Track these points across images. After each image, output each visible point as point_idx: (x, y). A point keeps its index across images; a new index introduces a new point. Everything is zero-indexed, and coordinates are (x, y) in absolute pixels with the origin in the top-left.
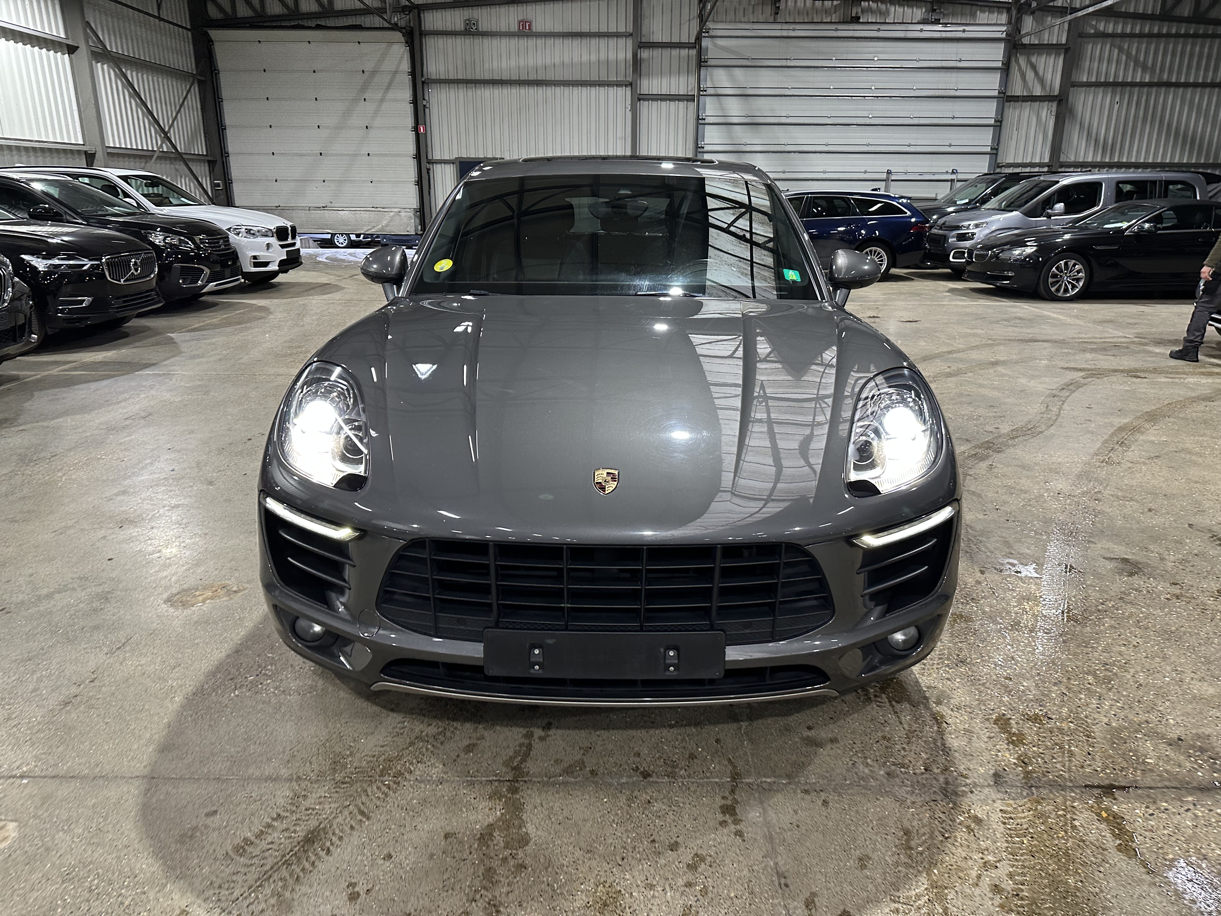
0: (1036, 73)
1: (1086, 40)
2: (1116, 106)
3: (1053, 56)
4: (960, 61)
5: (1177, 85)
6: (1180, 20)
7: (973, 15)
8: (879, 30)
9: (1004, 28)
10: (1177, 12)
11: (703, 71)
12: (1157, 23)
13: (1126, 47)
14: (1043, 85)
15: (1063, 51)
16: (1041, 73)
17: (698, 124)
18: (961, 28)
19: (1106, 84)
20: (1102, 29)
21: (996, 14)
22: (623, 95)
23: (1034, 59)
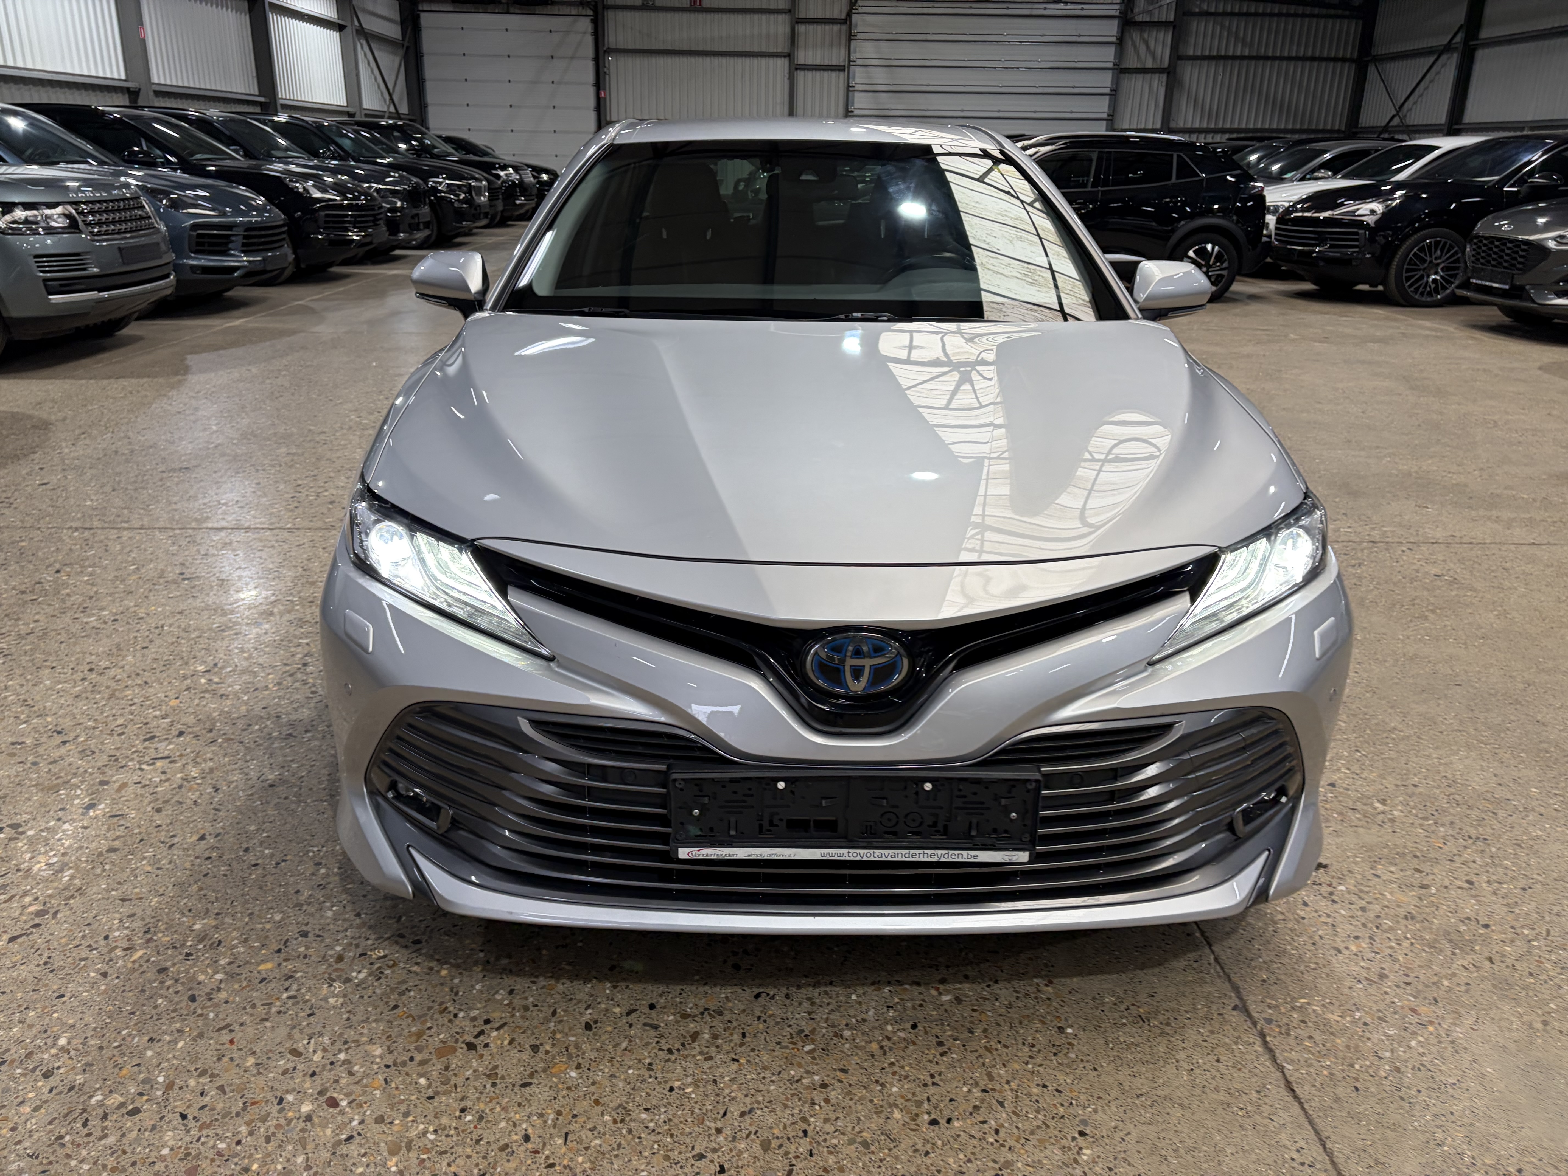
0: (1148, 47)
1: (1192, 18)
2: (1220, 78)
3: (1163, 32)
4: (1080, 36)
5: (1274, 58)
6: (1273, 1)
8: (1008, 8)
9: (1117, 7)
11: (853, 43)
12: (1254, 3)
14: (1154, 58)
15: (1171, 28)
16: (1152, 47)
17: (848, 91)
18: (1080, 7)
19: (1210, 58)
20: (1205, 6)
22: (781, 65)
23: (1146, 36)
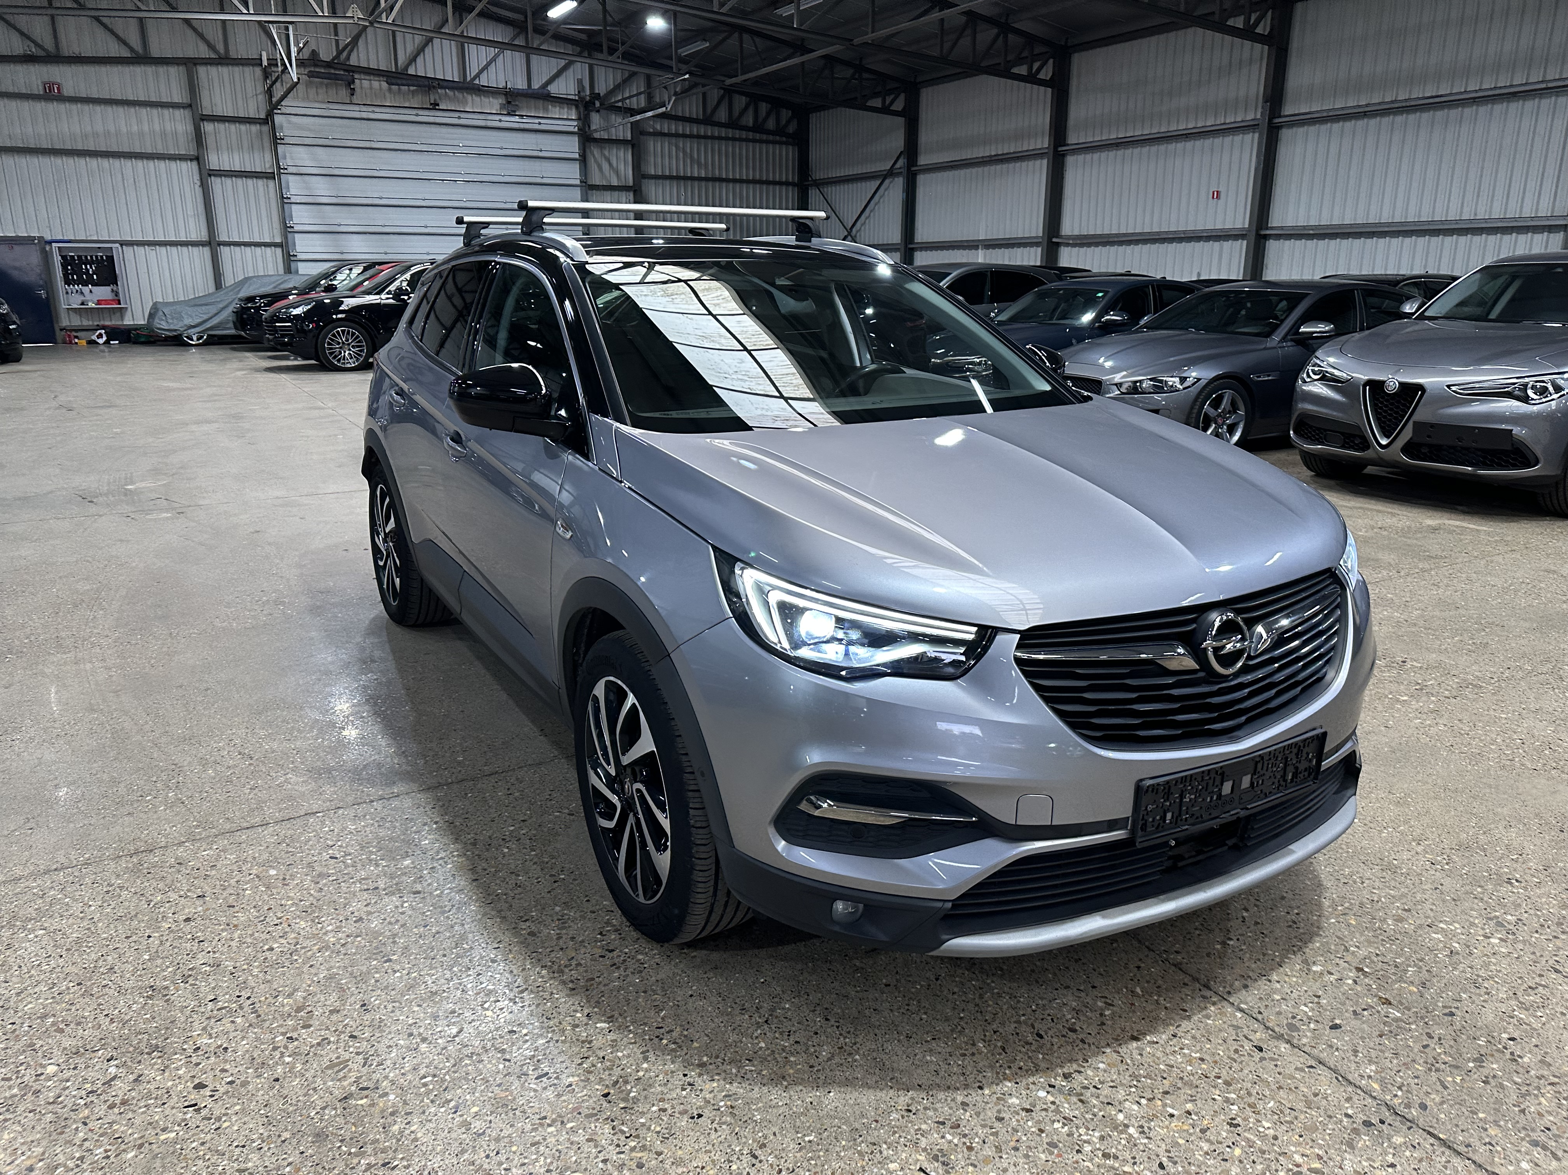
0: (610, 165)
1: (648, 137)
3: (622, 150)
4: (541, 151)
5: (727, 180)
6: (719, 125)
7: (546, 110)
8: (459, 118)
9: (575, 123)
10: (716, 119)
11: (280, 149)
12: (702, 126)
13: (681, 145)
14: (618, 176)
15: (630, 146)
16: (615, 165)
17: (282, 203)
18: (537, 121)
19: (670, 178)
20: (658, 127)
21: (566, 110)
22: (188, 170)
23: (606, 153)
